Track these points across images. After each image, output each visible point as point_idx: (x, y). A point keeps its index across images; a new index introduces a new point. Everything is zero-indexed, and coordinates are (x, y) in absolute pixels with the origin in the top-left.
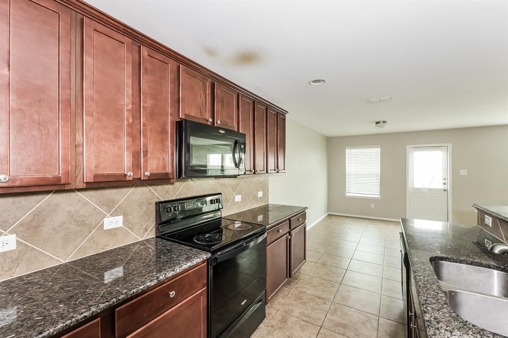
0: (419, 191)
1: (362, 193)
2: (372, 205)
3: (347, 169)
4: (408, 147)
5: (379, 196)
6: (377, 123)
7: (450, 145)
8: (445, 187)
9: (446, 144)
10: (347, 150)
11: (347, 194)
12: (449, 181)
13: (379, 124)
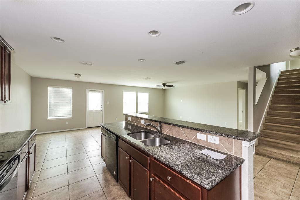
0: (91, 111)
1: (60, 116)
2: (67, 122)
3: (48, 101)
4: (87, 90)
5: (71, 117)
6: (76, 75)
7: (103, 91)
8: (101, 109)
9: (102, 90)
10: (48, 88)
11: (49, 118)
12: (103, 107)
13: (76, 76)
